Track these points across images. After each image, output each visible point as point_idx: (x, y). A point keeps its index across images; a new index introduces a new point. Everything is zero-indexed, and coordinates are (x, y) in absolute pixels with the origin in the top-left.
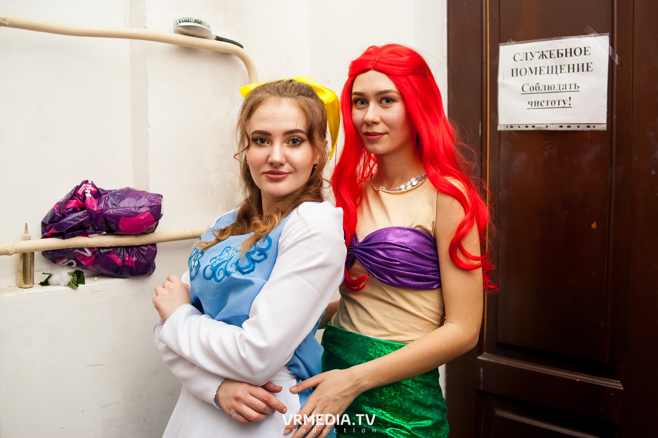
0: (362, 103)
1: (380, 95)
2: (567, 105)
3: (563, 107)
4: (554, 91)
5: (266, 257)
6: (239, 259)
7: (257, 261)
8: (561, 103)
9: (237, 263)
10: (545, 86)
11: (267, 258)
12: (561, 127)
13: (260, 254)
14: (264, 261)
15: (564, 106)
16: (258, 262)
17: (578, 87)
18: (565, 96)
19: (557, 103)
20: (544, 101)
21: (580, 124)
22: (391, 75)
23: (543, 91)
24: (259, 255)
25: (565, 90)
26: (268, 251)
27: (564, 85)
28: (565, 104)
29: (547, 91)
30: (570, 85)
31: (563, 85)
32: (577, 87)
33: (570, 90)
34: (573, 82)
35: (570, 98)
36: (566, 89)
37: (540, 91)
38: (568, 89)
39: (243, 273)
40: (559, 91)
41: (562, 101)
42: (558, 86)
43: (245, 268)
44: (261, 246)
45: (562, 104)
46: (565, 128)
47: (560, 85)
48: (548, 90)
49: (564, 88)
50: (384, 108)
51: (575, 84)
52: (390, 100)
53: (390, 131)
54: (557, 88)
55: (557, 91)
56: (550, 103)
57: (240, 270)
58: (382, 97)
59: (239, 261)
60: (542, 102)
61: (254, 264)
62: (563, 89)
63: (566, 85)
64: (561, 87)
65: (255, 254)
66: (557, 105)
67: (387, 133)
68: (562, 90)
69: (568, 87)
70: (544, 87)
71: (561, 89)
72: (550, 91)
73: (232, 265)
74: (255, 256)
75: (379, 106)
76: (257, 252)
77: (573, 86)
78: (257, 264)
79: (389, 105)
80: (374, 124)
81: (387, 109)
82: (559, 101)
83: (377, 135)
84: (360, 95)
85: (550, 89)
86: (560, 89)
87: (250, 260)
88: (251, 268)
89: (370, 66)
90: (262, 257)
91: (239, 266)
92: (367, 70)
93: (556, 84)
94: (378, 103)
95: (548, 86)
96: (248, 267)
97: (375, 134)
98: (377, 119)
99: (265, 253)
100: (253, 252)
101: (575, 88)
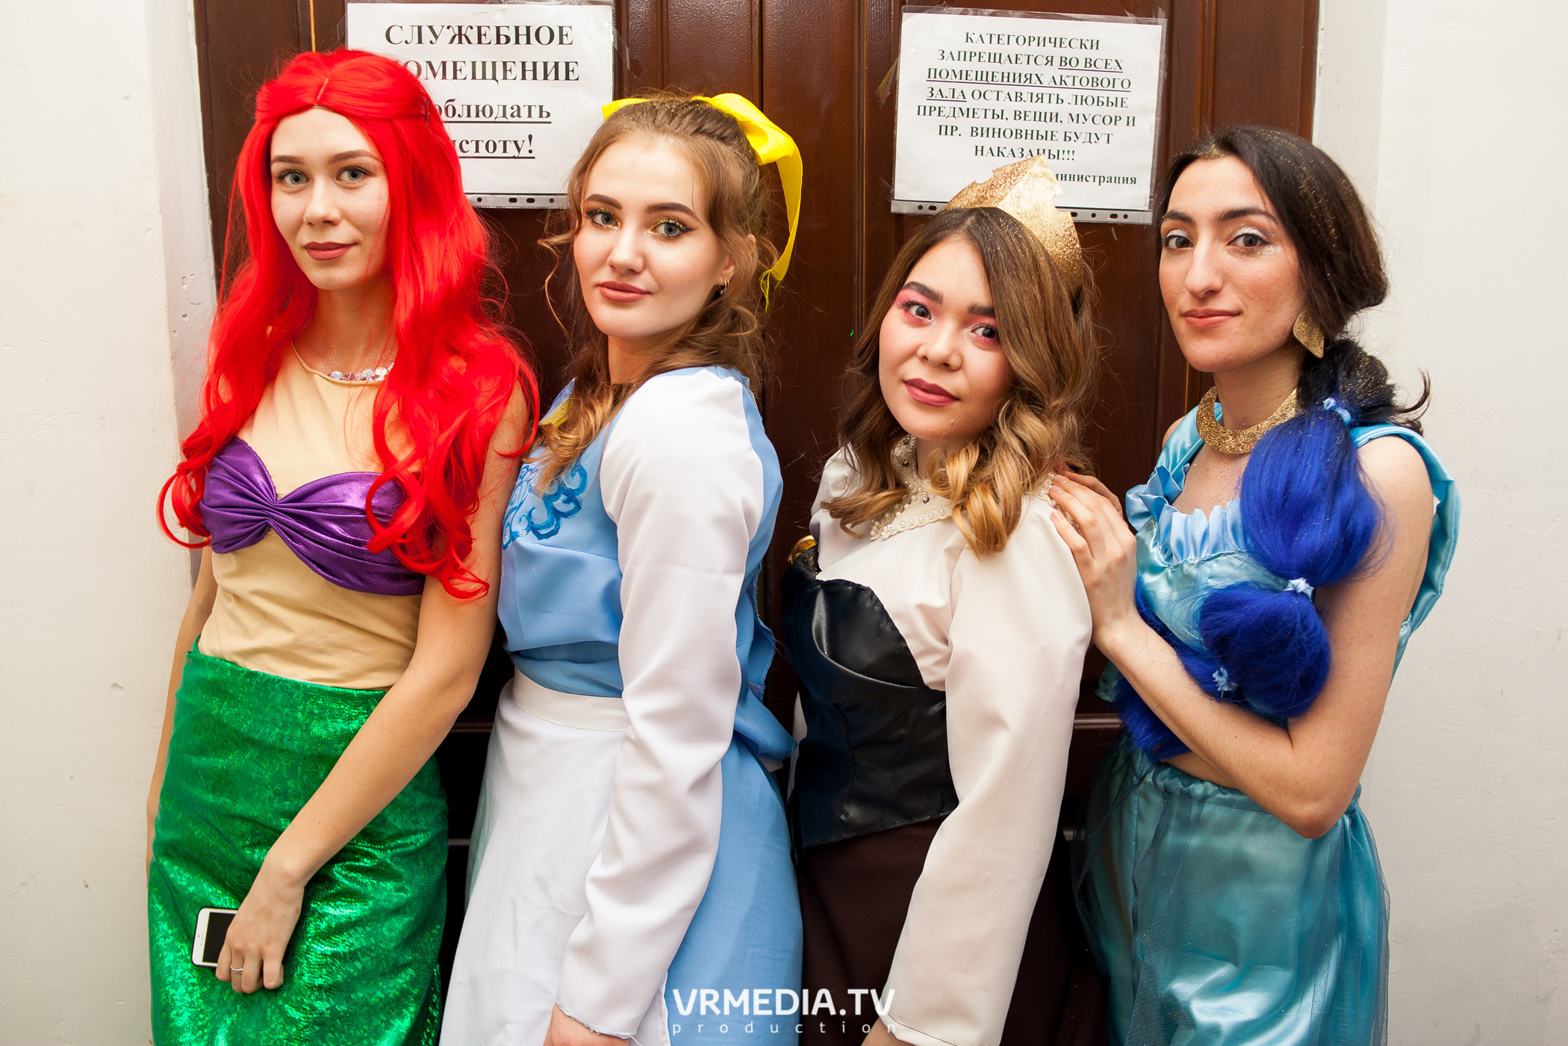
0: (297, 180)
1: (338, 163)
2: (524, 153)
3: (514, 157)
4: (492, 119)
5: (578, 507)
6: (533, 509)
7: (563, 513)
8: (511, 147)
9: (530, 514)
10: (469, 107)
11: (580, 508)
12: (513, 200)
13: (567, 499)
14: (576, 515)
15: (516, 156)
16: (566, 515)
17: (549, 115)
18: (519, 132)
19: (500, 146)
20: (470, 142)
21: (555, 194)
22: (359, 119)
23: (464, 118)
24: (567, 502)
25: (516, 119)
26: (581, 495)
27: (515, 108)
28: (519, 150)
29: (473, 118)
30: (530, 107)
31: (512, 108)
32: (545, 115)
33: (530, 120)
34: (536, 103)
35: (530, 137)
36: (519, 116)
37: (456, 118)
38: (524, 117)
39: (540, 537)
40: (504, 120)
41: (513, 142)
42: (501, 108)
43: (543, 528)
44: (568, 483)
45: (512, 150)
46: (522, 204)
47: (504, 107)
48: (477, 116)
49: (515, 114)
50: (348, 191)
51: (541, 107)
52: (357, 172)
53: (362, 239)
54: (498, 112)
55: (497, 120)
56: (482, 146)
57: (534, 529)
58: (342, 166)
59: (533, 511)
60: (464, 143)
61: (558, 519)
62: (513, 115)
63: (518, 107)
64: (509, 112)
65: (560, 501)
66: (499, 152)
67: (355, 244)
68: (510, 119)
69: (524, 112)
70: (466, 108)
71: (508, 114)
72: (482, 118)
73: (521, 520)
74: (559, 504)
75: (335, 185)
76: (563, 497)
77: (535, 112)
78: (563, 520)
79: (357, 182)
80: (328, 225)
81: (354, 192)
82: (505, 142)
83: (336, 249)
84: (293, 163)
85: (481, 113)
86: (504, 116)
87: (551, 511)
88: (553, 528)
89: (309, 100)
90: (572, 506)
91: (532, 523)
92: (305, 108)
93: (496, 103)
94: (332, 178)
95: (477, 107)
96: (548, 525)
97: (331, 247)
98: (334, 215)
99: (576, 500)
100: (557, 496)
101: (541, 116)
